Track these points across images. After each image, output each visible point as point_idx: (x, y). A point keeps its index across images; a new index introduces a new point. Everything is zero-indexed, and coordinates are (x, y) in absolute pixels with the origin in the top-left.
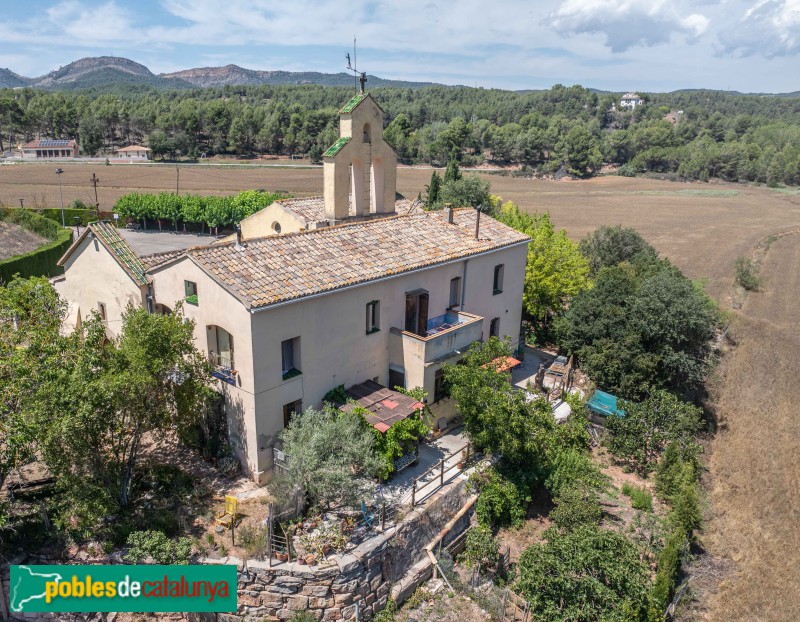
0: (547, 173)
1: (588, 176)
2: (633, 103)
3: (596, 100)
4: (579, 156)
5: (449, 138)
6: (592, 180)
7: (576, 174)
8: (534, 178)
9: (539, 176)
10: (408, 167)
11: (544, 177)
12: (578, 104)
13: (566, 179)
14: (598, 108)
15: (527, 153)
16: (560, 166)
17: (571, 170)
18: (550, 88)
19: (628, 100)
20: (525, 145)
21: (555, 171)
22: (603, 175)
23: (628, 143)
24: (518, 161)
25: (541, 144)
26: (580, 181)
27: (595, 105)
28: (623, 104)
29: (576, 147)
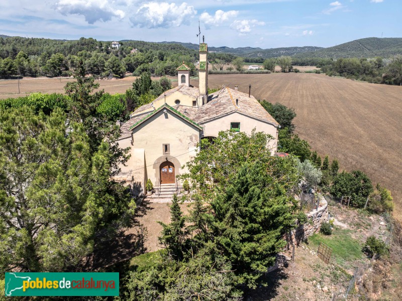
0: (104, 77)
1: (122, 77)
2: (117, 46)
3: (101, 44)
4: (117, 69)
5: (53, 63)
6: (124, 79)
7: (117, 77)
8: (100, 80)
9: (102, 79)
10: (34, 78)
11: (104, 79)
12: (94, 46)
13: (114, 79)
14: (103, 48)
15: (92, 69)
16: (109, 74)
17: (114, 75)
18: (79, 39)
19: (115, 45)
20: (90, 65)
21: (108, 76)
22: (127, 76)
23: (131, 63)
24: (88, 72)
25: (97, 64)
26: (120, 79)
27: (101, 47)
28: (113, 46)
29: (115, 65)
